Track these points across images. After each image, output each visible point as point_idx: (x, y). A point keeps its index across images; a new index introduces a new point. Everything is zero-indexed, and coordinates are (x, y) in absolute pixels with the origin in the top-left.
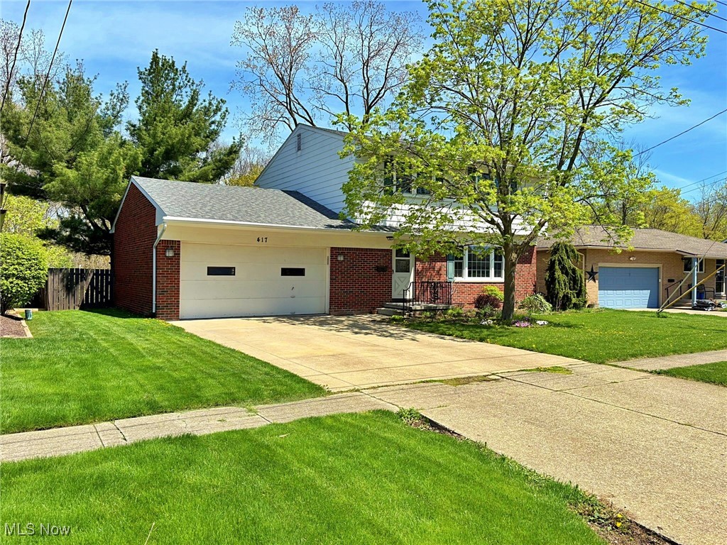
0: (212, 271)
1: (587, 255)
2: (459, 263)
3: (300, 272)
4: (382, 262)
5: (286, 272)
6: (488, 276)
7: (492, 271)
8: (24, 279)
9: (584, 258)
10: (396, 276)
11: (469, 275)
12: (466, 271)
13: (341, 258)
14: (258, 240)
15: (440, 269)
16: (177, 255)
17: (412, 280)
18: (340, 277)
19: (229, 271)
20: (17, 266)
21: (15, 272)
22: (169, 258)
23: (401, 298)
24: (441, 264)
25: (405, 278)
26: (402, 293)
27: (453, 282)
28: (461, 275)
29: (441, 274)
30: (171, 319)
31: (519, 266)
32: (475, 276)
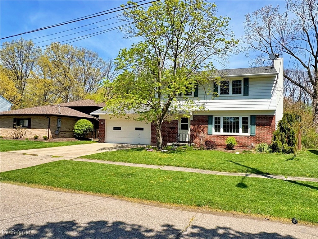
0: (115, 128)
2: (218, 126)
3: (142, 129)
4: (173, 125)
5: (137, 129)
6: (238, 132)
7: (241, 130)
10: (180, 131)
11: (225, 131)
12: (222, 129)
15: (204, 129)
16: (104, 124)
17: (189, 132)
18: (154, 131)
19: (120, 129)
22: (101, 124)
23: (183, 141)
24: (204, 126)
25: (186, 132)
26: (183, 139)
27: (212, 135)
28: (219, 131)
29: (204, 131)
30: (102, 142)
31: (260, 127)
32: (229, 132)
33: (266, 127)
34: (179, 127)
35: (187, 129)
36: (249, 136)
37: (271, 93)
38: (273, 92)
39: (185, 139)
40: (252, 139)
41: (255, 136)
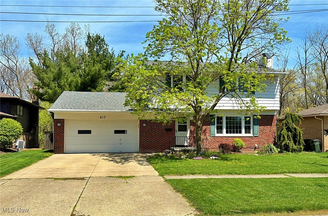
0: (80, 132)
1: (324, 120)
2: (220, 126)
4: (169, 126)
6: (240, 132)
7: (243, 130)
8: (6, 136)
9: (322, 121)
10: (178, 134)
11: (227, 132)
12: (224, 130)
13: (144, 125)
14: (101, 117)
15: (206, 130)
16: (63, 125)
17: (188, 135)
18: (144, 134)
19: (88, 132)
20: (4, 131)
21: (2, 133)
22: (59, 127)
23: (182, 144)
24: (206, 127)
25: (184, 134)
26: (182, 142)
27: (215, 137)
28: (221, 133)
29: (206, 132)
30: (60, 153)
31: (262, 127)
32: (231, 133)
33: (267, 127)
34: (177, 128)
35: (186, 130)
36: (252, 137)
37: (275, 93)
38: (276, 92)
39: (183, 142)
40: (256, 140)
41: (258, 136)
